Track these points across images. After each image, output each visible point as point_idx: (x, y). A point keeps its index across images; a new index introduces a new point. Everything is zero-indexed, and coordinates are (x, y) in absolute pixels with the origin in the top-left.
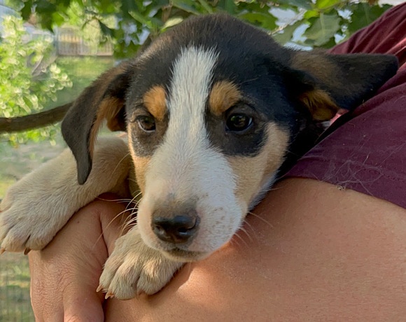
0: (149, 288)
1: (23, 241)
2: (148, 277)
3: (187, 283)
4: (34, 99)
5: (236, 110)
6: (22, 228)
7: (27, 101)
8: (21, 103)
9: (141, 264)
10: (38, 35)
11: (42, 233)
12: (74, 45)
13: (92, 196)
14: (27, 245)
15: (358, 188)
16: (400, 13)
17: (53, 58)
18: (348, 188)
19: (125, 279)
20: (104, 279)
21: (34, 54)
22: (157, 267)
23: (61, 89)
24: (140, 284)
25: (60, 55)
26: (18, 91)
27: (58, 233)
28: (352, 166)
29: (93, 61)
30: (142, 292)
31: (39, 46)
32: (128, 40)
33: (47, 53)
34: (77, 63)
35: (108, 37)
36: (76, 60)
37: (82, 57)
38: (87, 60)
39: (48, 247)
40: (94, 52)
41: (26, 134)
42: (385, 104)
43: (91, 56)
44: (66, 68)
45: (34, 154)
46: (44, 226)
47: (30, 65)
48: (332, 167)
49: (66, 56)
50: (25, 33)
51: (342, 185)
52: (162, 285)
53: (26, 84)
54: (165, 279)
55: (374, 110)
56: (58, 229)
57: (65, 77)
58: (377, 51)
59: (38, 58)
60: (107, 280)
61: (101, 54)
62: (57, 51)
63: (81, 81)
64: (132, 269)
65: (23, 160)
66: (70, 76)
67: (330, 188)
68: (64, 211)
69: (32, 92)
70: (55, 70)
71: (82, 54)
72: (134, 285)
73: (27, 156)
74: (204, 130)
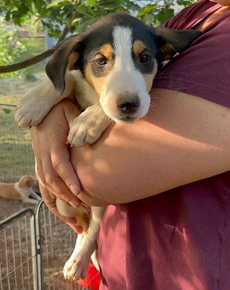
0: (91, 141)
1: (29, 122)
2: (90, 136)
3: (108, 138)
4: (10, 57)
5: (144, 53)
6: (28, 116)
7: (7, 58)
8: (5, 59)
9: (87, 130)
10: (9, 28)
11: (37, 118)
12: (26, 32)
13: (59, 100)
14: (31, 124)
15: (184, 91)
16: (186, 12)
17: (16, 38)
18: (179, 91)
19: (80, 138)
20: (69, 138)
21: (8, 37)
22: (94, 131)
23: (22, 52)
24: (87, 139)
25: (19, 37)
26: (3, 54)
27: (45, 118)
28: (180, 81)
29: (35, 39)
30: (88, 143)
31: (11, 33)
32: (54, 28)
33: (14, 36)
34: (27, 41)
35: (46, 27)
36: (27, 39)
37: (30, 37)
38: (32, 38)
39: (40, 125)
40: (35, 35)
41: (8, 74)
42: (193, 52)
43: (34, 37)
44: (24, 43)
45: (11, 83)
46: (38, 115)
47: (7, 42)
48: (172, 82)
49: (22, 37)
50: (4, 27)
51: (177, 90)
52: (97, 139)
53: (6, 50)
54: (98, 136)
55: (189, 55)
56: (44, 116)
57: (24, 47)
58: (179, 29)
59: (11, 38)
60: (71, 138)
61: (39, 36)
62: (18, 35)
63: (30, 48)
64: (83, 133)
65: (7, 86)
66: (26, 46)
67: (171, 92)
68: (47, 107)
69: (9, 54)
70: (19, 43)
71: (30, 36)
72: (84, 140)
73: (8, 84)
74: (133, 62)
